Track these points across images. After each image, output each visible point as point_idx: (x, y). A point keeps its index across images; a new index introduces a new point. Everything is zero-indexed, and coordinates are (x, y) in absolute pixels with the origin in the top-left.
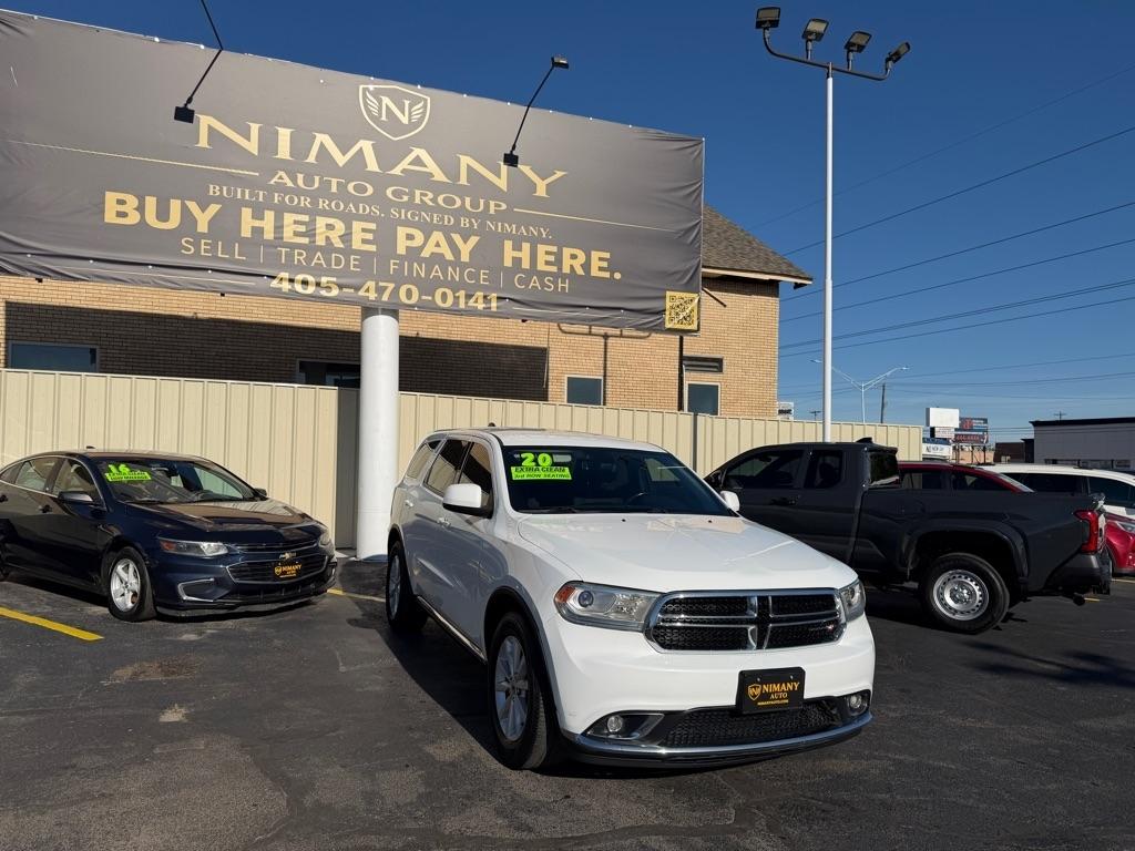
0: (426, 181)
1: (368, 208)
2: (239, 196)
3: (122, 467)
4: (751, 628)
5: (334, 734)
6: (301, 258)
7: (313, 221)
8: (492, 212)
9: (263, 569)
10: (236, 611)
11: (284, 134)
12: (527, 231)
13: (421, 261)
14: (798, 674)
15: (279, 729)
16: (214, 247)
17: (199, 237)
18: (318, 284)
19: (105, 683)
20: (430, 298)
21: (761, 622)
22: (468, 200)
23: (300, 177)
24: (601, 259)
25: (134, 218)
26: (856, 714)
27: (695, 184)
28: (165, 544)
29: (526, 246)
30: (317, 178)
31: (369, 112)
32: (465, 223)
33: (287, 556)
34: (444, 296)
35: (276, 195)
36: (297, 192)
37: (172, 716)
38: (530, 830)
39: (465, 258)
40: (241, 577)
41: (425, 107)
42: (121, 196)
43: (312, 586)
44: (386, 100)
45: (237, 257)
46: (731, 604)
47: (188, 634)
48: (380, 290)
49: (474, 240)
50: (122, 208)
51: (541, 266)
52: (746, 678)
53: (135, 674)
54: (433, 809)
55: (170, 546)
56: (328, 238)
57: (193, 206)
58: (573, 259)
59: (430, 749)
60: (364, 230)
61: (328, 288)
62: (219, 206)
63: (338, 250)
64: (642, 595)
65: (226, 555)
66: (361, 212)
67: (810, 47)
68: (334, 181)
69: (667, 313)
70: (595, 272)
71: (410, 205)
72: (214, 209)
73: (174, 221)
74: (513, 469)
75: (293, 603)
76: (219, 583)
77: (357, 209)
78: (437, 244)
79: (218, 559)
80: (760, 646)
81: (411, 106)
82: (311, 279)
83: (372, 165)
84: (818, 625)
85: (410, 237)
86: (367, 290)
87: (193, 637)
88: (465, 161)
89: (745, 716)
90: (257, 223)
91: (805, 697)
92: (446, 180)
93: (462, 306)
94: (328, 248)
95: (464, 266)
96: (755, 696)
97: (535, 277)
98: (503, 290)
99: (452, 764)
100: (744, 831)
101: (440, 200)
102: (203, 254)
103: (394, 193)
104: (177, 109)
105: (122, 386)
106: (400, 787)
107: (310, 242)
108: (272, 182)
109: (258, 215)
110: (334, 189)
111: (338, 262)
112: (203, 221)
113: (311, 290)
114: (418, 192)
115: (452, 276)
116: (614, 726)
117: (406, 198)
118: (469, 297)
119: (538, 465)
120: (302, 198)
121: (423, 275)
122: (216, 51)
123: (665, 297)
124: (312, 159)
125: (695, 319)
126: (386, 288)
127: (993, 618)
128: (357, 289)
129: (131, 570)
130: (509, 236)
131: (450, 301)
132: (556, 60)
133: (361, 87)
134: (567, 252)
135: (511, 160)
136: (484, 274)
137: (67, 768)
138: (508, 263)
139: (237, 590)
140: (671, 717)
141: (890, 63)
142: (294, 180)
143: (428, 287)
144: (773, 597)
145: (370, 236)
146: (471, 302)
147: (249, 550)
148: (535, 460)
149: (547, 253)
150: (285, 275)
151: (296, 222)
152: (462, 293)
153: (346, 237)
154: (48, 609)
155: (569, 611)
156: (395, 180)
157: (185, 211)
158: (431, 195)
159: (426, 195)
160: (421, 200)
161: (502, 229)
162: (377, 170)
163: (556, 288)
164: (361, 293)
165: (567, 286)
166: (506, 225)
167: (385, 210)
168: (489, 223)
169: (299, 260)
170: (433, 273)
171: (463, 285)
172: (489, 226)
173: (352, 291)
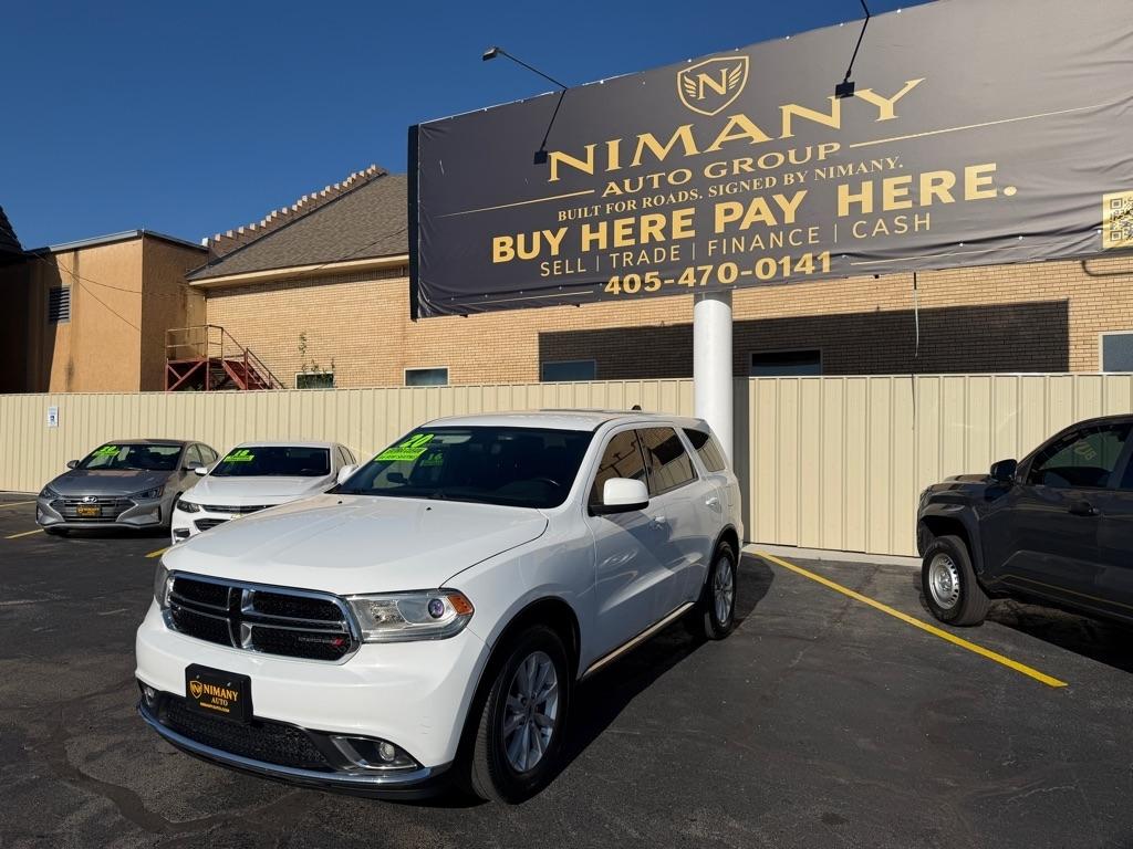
0: (744, 147)
1: (686, 194)
2: (580, 216)
6: (629, 260)
7: (637, 222)
8: (822, 157)
11: (614, 146)
12: (868, 166)
16: (563, 265)
17: (552, 259)
18: (643, 282)
20: (750, 272)
23: (627, 183)
24: (980, 175)
25: (512, 255)
29: (867, 186)
30: (641, 179)
31: (687, 96)
32: (788, 179)
34: (766, 267)
35: (608, 205)
39: (790, 218)
41: (743, 69)
42: (504, 239)
44: (703, 78)
45: (579, 271)
48: (699, 275)
49: (800, 196)
50: (503, 249)
51: (889, 205)
56: (651, 235)
57: (547, 233)
58: (936, 186)
60: (683, 218)
61: (652, 284)
62: (566, 229)
63: (660, 244)
66: (680, 200)
68: (656, 177)
69: (1106, 226)
70: (971, 193)
71: (730, 178)
72: (562, 231)
73: (536, 251)
77: (677, 198)
78: (757, 212)
81: (728, 74)
82: (637, 278)
83: (691, 149)
85: (729, 212)
86: (687, 278)
88: (788, 110)
92: (767, 139)
93: (787, 273)
94: (651, 244)
95: (788, 229)
97: (880, 221)
98: (837, 245)
101: (761, 163)
102: (555, 273)
103: (712, 171)
104: (536, 155)
107: (636, 242)
108: (605, 195)
109: (595, 229)
110: (656, 185)
111: (660, 255)
112: (555, 243)
113: (638, 288)
114: (735, 163)
115: (775, 243)
117: (724, 172)
118: (794, 262)
120: (629, 202)
121: (742, 249)
122: (562, 92)
123: (1101, 203)
124: (636, 162)
126: (704, 271)
128: (677, 279)
130: (844, 180)
131: (773, 270)
133: (679, 73)
134: (927, 178)
135: (845, 90)
136: (813, 232)
138: (843, 211)
142: (622, 187)
143: (746, 261)
145: (689, 222)
146: (798, 268)
149: (898, 186)
150: (616, 279)
152: (786, 260)
153: (667, 231)
156: (715, 156)
157: (543, 238)
158: (750, 161)
159: (745, 162)
160: (740, 169)
161: (835, 174)
162: (697, 152)
163: (911, 227)
164: (681, 282)
165: (928, 222)
166: (841, 167)
167: (703, 191)
168: (818, 171)
169: (627, 262)
170: (754, 245)
171: (787, 250)
172: (819, 175)
173: (672, 281)
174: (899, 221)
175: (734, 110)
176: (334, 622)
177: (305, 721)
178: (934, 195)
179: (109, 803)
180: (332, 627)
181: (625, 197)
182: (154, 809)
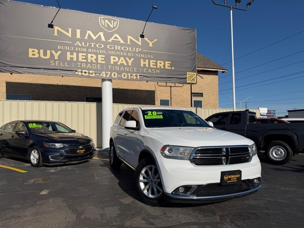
0: (118, 43)
1: (102, 51)
2: (66, 49)
3: (34, 124)
4: (223, 158)
5: (92, 197)
6: (84, 66)
7: (87, 55)
8: (137, 51)
9: (74, 151)
10: (66, 163)
11: (78, 31)
12: (147, 56)
13: (118, 65)
14: (239, 172)
15: (76, 195)
16: (60, 63)
17: (55, 60)
18: (89, 73)
19: (25, 184)
20: (120, 76)
21: (227, 156)
22: (130, 48)
23: (83, 43)
24: (168, 64)
25: (37, 56)
26: (256, 185)
27: (194, 42)
28: (45, 144)
29: (147, 61)
30: (88, 43)
31: (102, 24)
32: (129, 54)
33: (81, 147)
34: (124, 76)
35: (77, 48)
36: (83, 47)
37: (44, 193)
38: (153, 224)
39: (130, 64)
40: (67, 153)
41: (117, 22)
42: (33, 50)
43: (89, 156)
44: (106, 21)
45: (66, 66)
46: (217, 150)
47: (52, 170)
48: (106, 74)
49: (132, 59)
50: (33, 53)
51: (151, 66)
52: (223, 174)
53: (35, 181)
54: (122, 218)
55: (46, 145)
56: (91, 60)
57: (53, 52)
58: (160, 64)
59: (122, 200)
60: (101, 57)
61: (92, 74)
62: (61, 52)
63: (94, 63)
64: (188, 148)
65: (63, 147)
66: (100, 52)
67: (225, 2)
68: (93, 44)
69: (187, 78)
70: (167, 67)
71: (114, 50)
72: (59, 52)
73: (48, 56)
74: (145, 116)
75: (83, 161)
76: (61, 155)
77: (99, 51)
78: (122, 61)
79: (61, 148)
80: (226, 164)
81: (113, 23)
82: (87, 71)
83: (103, 39)
84: (244, 157)
85: (114, 59)
86: (103, 74)
87: (54, 171)
88: (129, 37)
89: (223, 186)
90: (71, 56)
91: (242, 179)
92: (124, 43)
93: (130, 78)
94: (92, 63)
95: (130, 67)
96: (226, 179)
97: (150, 69)
98: (141, 73)
99: (129, 205)
100: (223, 223)
101: (122, 48)
102: (56, 65)
103: (109, 47)
104: (49, 24)
105: (36, 104)
106: (112, 212)
107: (87, 61)
108: (75, 45)
109: (72, 54)
110: (93, 46)
111: (94, 66)
112: (56, 56)
113: (87, 74)
114: (116, 46)
115: (126, 69)
116: (181, 190)
117: (113, 48)
118: (131, 75)
119: (153, 114)
120: (84, 49)
121: (118, 70)
122: (59, 9)
123: (187, 74)
124: (86, 38)
125: (195, 80)
126: (108, 73)
127: (288, 160)
128: (100, 74)
129: (36, 152)
130: (142, 58)
131: (126, 76)
132: (154, 7)
133: (99, 17)
134: (159, 62)
135: (142, 36)
137: (9, 208)
138: (142, 65)
139: (66, 157)
140: (199, 187)
141: (248, 6)
142: (81, 44)
143: (120, 73)
144: (230, 148)
145: (103, 59)
146: (132, 77)
147: (70, 146)
148: (152, 113)
149: (153, 62)
150: (80, 70)
151: (82, 56)
152: (129, 74)
153: (97, 60)
154: (14, 165)
155: (165, 155)
156: (110, 43)
157: (51, 53)
158: (120, 47)
159: (118, 47)
160: (117, 48)
161: (140, 56)
162: (105, 40)
163: (156, 72)
164: (101, 75)
165: (159, 71)
167: (107, 51)
168: (136, 54)
170: (121, 69)
171: (129, 72)
172: (136, 55)
173: (99, 74)
175: (116, 32)
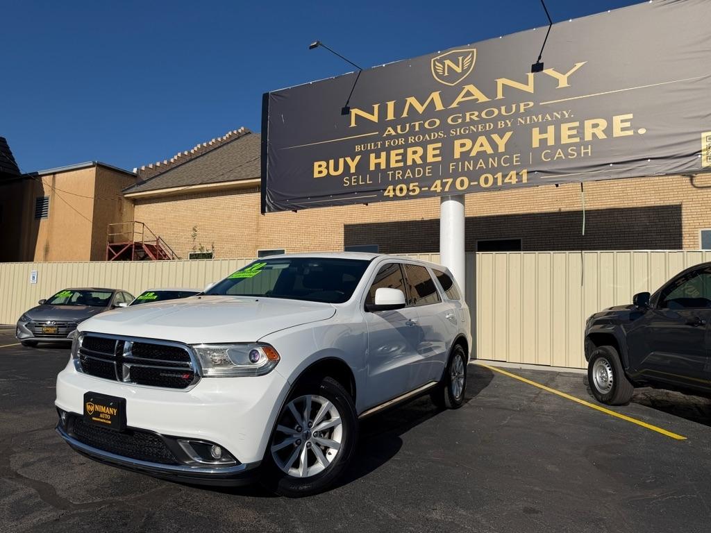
0: (473, 105)
1: (436, 134)
2: (369, 148)
6: (399, 175)
7: (405, 152)
8: (522, 110)
11: (391, 105)
12: (552, 117)
13: (470, 159)
16: (358, 179)
17: (351, 175)
18: (408, 189)
20: (476, 183)
23: (399, 127)
24: (623, 121)
25: (325, 173)
29: (551, 128)
30: (408, 125)
31: (437, 73)
32: (501, 125)
34: (486, 180)
35: (387, 142)
39: (501, 149)
41: (472, 57)
42: (321, 163)
44: (448, 62)
48: (444, 185)
49: (508, 135)
50: (320, 169)
51: (564, 140)
56: (413, 160)
57: (348, 159)
58: (595, 128)
60: (434, 149)
61: (414, 191)
62: (360, 156)
63: (419, 165)
66: (432, 138)
68: (417, 124)
69: (704, 152)
70: (617, 133)
71: (464, 124)
72: (358, 158)
73: (341, 170)
77: (430, 137)
78: (481, 145)
81: (463, 60)
82: (404, 187)
83: (439, 106)
85: (463, 145)
86: (436, 187)
88: (500, 81)
90: (378, 161)
93: (500, 183)
94: (414, 166)
95: (501, 156)
97: (559, 150)
98: (532, 165)
101: (483, 115)
102: (353, 184)
103: (452, 120)
104: (343, 109)
107: (404, 165)
108: (385, 135)
109: (378, 156)
110: (417, 129)
111: (419, 173)
112: (353, 167)
113: (405, 193)
114: (467, 114)
117: (460, 121)
118: (504, 176)
120: (400, 140)
121: (471, 169)
123: (701, 139)
124: (405, 114)
126: (447, 182)
128: (430, 188)
130: (536, 125)
131: (491, 181)
133: (432, 60)
134: (589, 123)
135: (537, 68)
136: (516, 157)
138: (536, 144)
142: (396, 130)
143: (473, 176)
145: (438, 152)
146: (507, 180)
149: (570, 129)
150: (391, 187)
151: (397, 155)
152: (499, 175)
153: (424, 157)
156: (454, 111)
157: (345, 162)
158: (476, 113)
159: (473, 114)
160: (470, 118)
161: (530, 121)
162: (443, 108)
163: (579, 154)
164: (432, 189)
165: (589, 150)
166: (534, 117)
167: (447, 132)
168: (519, 119)
169: (398, 177)
170: (479, 165)
171: (500, 168)
172: (520, 122)
173: (427, 189)
174: (571, 150)
175: (466, 82)
176: (184, 363)
177: (161, 429)
178: (594, 135)
179: (33, 491)
180: (182, 366)
181: (398, 136)
182: (64, 495)
